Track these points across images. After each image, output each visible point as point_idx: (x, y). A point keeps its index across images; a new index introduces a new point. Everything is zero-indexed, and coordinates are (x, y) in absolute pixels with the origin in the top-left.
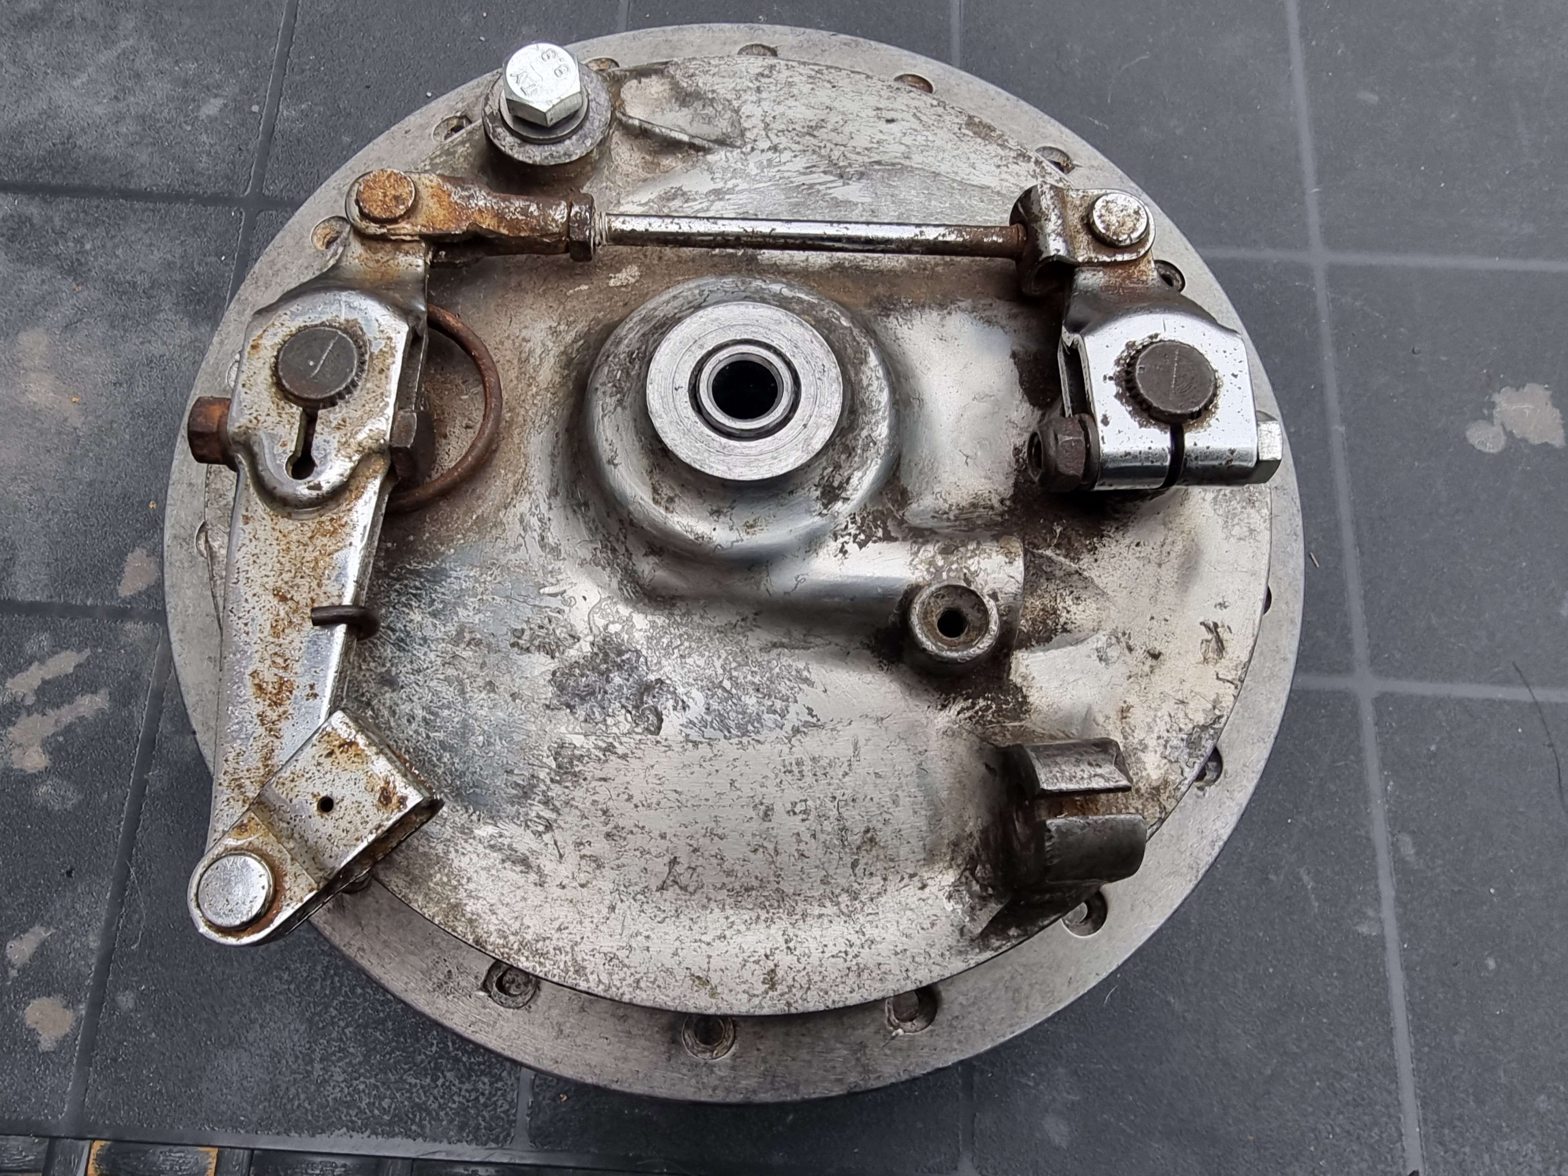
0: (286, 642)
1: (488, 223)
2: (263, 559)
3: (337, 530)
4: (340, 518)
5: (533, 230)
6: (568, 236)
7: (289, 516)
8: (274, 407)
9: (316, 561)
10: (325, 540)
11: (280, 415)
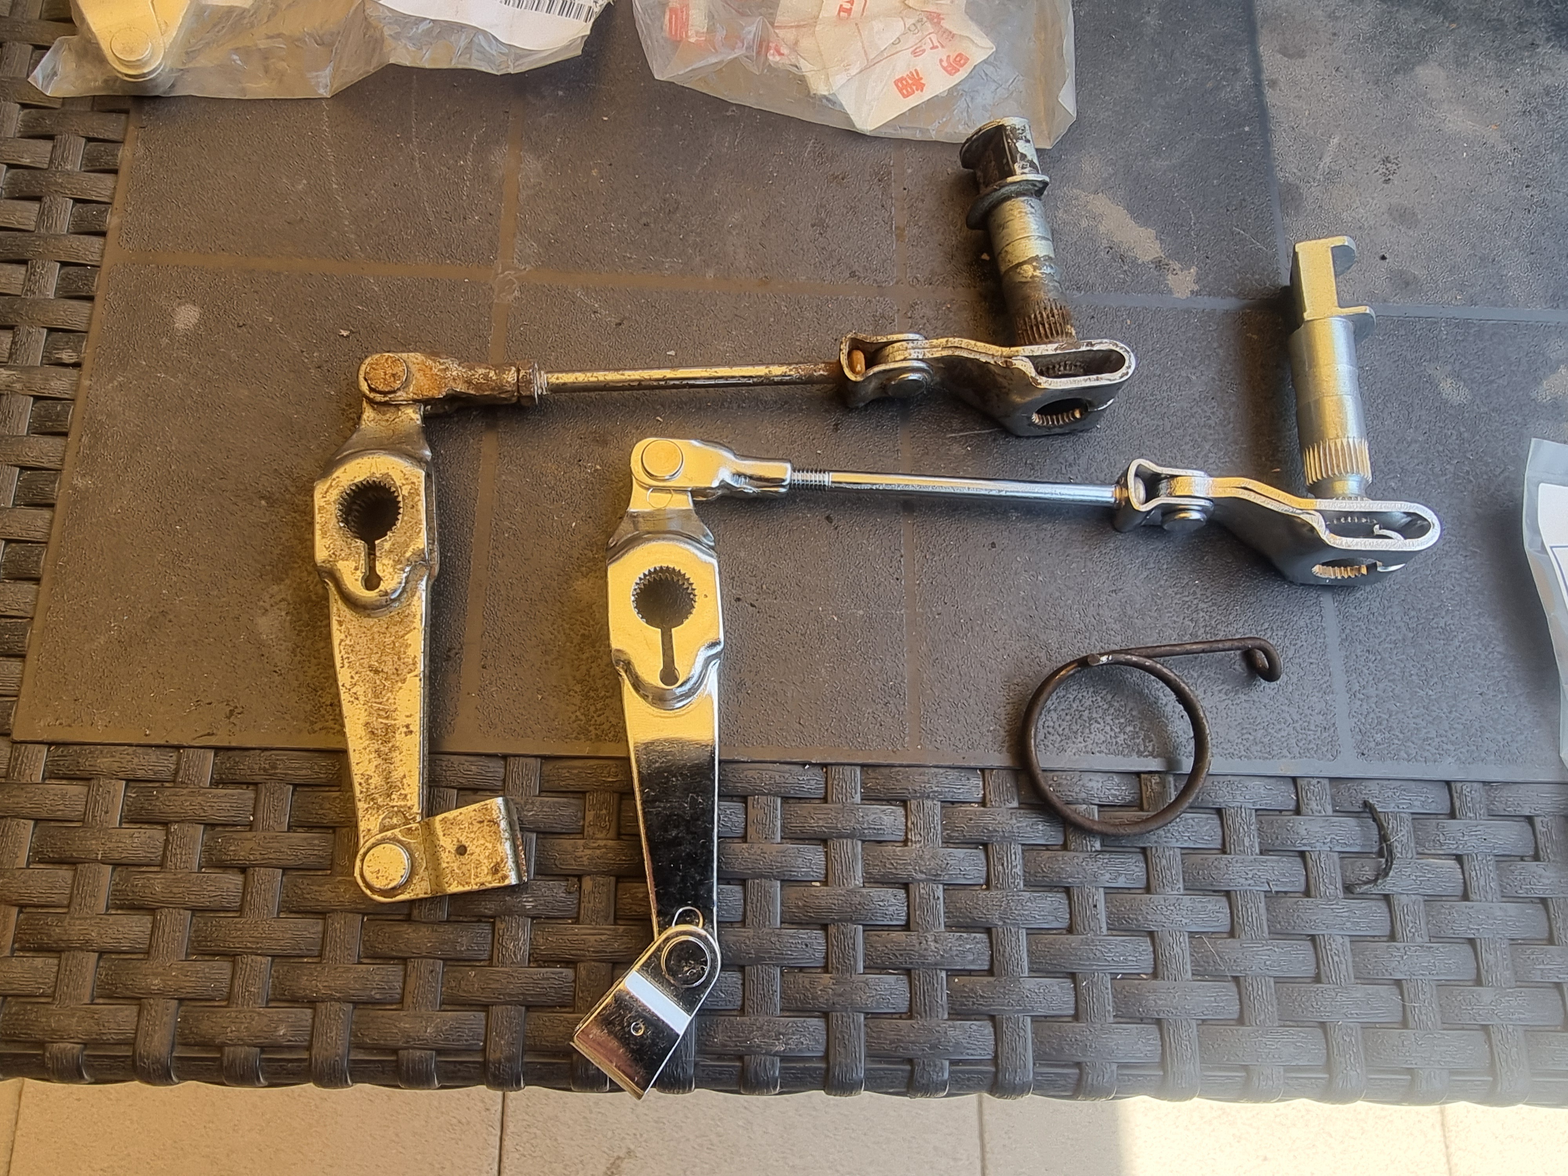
0: (385, 699)
1: (460, 388)
2: (358, 648)
3: (404, 619)
4: (404, 612)
5: (493, 389)
6: (518, 392)
7: (369, 616)
8: (344, 543)
9: (394, 642)
10: (396, 628)
11: (349, 548)
